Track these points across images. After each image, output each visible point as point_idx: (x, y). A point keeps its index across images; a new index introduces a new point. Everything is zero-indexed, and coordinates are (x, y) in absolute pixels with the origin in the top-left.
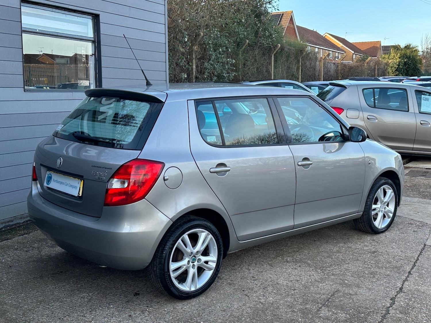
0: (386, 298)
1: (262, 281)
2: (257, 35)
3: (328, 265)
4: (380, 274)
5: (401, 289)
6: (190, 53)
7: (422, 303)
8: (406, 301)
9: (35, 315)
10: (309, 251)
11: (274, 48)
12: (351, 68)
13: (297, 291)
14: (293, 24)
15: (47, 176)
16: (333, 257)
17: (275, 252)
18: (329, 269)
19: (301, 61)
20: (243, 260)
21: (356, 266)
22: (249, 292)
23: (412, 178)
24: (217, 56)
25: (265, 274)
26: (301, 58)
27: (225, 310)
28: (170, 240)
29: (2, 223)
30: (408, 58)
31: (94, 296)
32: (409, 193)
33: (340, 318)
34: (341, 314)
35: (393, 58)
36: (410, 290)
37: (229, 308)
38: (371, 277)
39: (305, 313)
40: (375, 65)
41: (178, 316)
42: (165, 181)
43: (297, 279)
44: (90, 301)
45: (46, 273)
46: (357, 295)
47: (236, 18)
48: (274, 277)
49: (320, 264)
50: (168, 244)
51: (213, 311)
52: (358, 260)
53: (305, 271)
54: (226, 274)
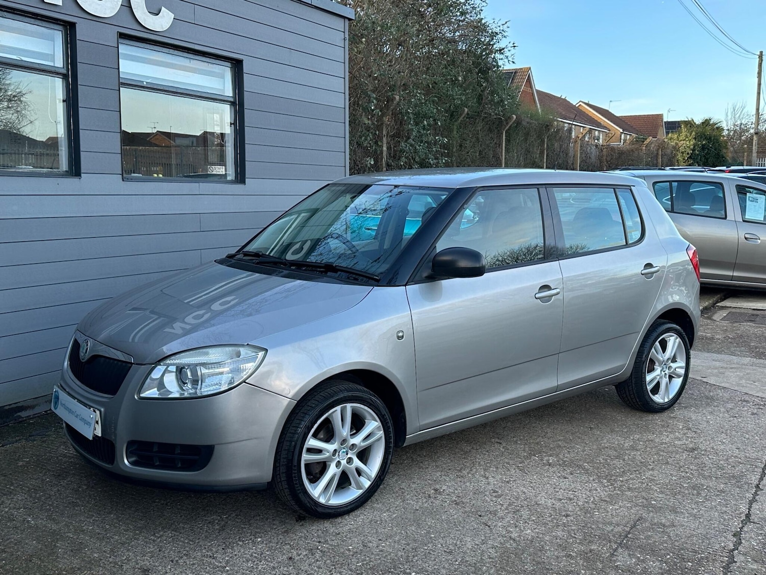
0: (725, 532)
1: (509, 499)
2: (481, 101)
3: (618, 471)
4: (708, 489)
5: (748, 516)
6: (379, 127)
8: (759, 540)
9: (131, 554)
10: (585, 447)
11: (507, 120)
12: (621, 153)
13: (572, 518)
14: (531, 87)
16: (626, 458)
17: (526, 446)
18: (621, 479)
19: (546, 142)
20: (474, 461)
21: (666, 473)
22: (489, 519)
23: (734, 325)
24: (420, 132)
25: (515, 486)
26: (546, 137)
27: (452, 552)
30: (709, 139)
31: (230, 520)
32: (734, 349)
33: (652, 569)
34: (652, 563)
35: (684, 138)
37: (459, 548)
38: (693, 495)
39: (589, 558)
40: (658, 149)
41: (372, 560)
43: (569, 495)
44: (222, 529)
46: (674, 526)
47: (449, 74)
48: (530, 493)
49: (605, 470)
51: (431, 552)
52: (667, 463)
53: (581, 482)
54: (447, 484)
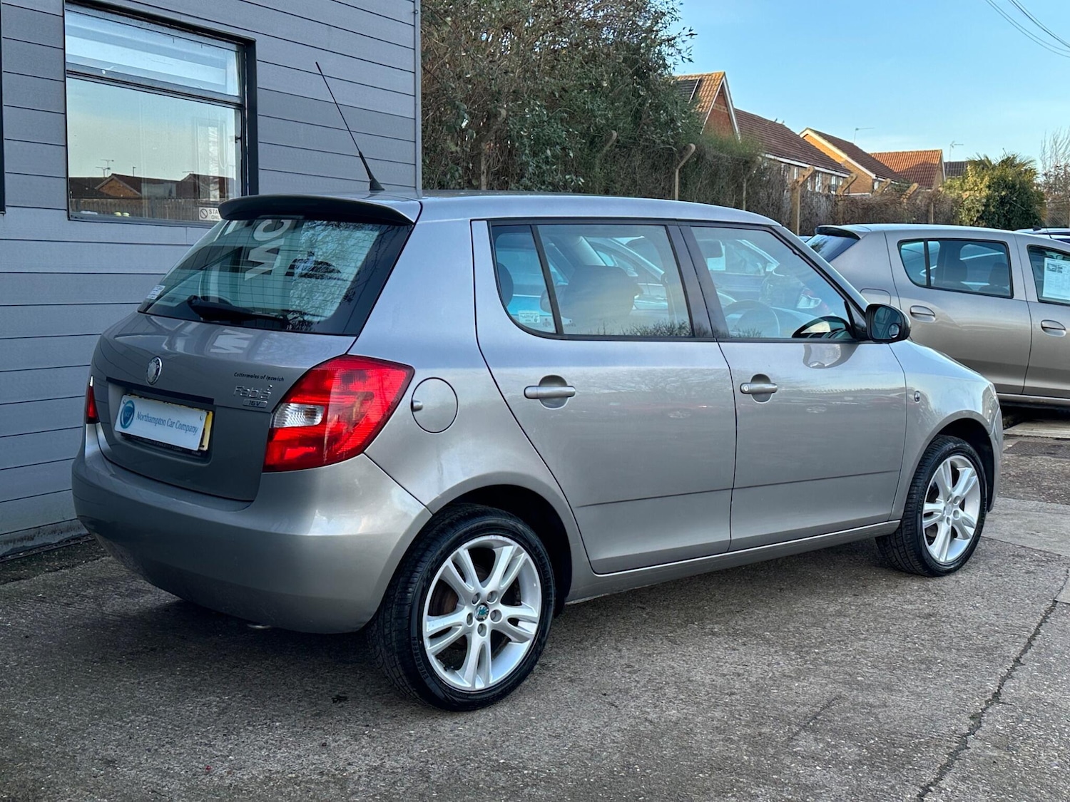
0: (960, 714)
1: (649, 675)
2: (638, 120)
3: (813, 641)
4: (944, 663)
5: (996, 696)
6: (475, 157)
7: (1049, 726)
8: (1008, 723)
9: (87, 742)
10: (768, 612)
11: (680, 152)
12: (867, 208)
13: (739, 697)
14: (726, 105)
15: (122, 406)
16: (828, 625)
17: (682, 612)
18: (817, 651)
19: (745, 188)
20: (602, 630)
21: (884, 644)
22: (618, 698)
23: (1022, 458)
24: (541, 168)
25: (659, 660)
26: (745, 180)
27: (559, 736)
28: (425, 559)
29: (6, 542)
30: (1007, 186)
31: (234, 701)
32: (1014, 490)
33: (846, 755)
34: (847, 748)
35: (972, 187)
36: (1020, 700)
37: (570, 732)
38: (921, 670)
39: (757, 742)
40: (929, 203)
41: (443, 746)
42: (414, 413)
43: (738, 670)
44: (223, 712)
45: (115, 652)
46: (886, 707)
47: (587, 77)
48: (680, 666)
49: (794, 639)
50: (420, 569)
51: (529, 736)
52: (888, 632)
53: (757, 654)
54: (560, 658)
